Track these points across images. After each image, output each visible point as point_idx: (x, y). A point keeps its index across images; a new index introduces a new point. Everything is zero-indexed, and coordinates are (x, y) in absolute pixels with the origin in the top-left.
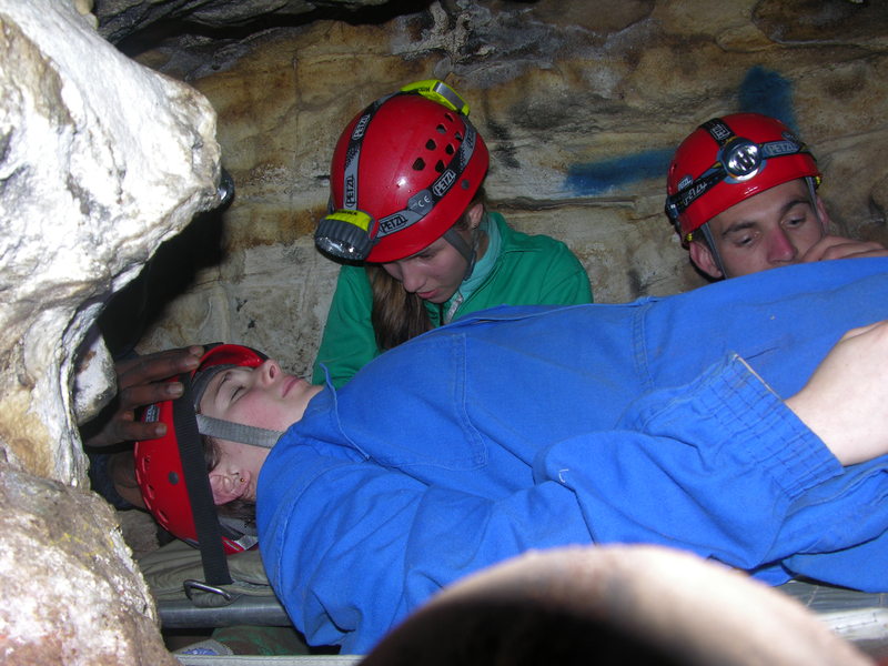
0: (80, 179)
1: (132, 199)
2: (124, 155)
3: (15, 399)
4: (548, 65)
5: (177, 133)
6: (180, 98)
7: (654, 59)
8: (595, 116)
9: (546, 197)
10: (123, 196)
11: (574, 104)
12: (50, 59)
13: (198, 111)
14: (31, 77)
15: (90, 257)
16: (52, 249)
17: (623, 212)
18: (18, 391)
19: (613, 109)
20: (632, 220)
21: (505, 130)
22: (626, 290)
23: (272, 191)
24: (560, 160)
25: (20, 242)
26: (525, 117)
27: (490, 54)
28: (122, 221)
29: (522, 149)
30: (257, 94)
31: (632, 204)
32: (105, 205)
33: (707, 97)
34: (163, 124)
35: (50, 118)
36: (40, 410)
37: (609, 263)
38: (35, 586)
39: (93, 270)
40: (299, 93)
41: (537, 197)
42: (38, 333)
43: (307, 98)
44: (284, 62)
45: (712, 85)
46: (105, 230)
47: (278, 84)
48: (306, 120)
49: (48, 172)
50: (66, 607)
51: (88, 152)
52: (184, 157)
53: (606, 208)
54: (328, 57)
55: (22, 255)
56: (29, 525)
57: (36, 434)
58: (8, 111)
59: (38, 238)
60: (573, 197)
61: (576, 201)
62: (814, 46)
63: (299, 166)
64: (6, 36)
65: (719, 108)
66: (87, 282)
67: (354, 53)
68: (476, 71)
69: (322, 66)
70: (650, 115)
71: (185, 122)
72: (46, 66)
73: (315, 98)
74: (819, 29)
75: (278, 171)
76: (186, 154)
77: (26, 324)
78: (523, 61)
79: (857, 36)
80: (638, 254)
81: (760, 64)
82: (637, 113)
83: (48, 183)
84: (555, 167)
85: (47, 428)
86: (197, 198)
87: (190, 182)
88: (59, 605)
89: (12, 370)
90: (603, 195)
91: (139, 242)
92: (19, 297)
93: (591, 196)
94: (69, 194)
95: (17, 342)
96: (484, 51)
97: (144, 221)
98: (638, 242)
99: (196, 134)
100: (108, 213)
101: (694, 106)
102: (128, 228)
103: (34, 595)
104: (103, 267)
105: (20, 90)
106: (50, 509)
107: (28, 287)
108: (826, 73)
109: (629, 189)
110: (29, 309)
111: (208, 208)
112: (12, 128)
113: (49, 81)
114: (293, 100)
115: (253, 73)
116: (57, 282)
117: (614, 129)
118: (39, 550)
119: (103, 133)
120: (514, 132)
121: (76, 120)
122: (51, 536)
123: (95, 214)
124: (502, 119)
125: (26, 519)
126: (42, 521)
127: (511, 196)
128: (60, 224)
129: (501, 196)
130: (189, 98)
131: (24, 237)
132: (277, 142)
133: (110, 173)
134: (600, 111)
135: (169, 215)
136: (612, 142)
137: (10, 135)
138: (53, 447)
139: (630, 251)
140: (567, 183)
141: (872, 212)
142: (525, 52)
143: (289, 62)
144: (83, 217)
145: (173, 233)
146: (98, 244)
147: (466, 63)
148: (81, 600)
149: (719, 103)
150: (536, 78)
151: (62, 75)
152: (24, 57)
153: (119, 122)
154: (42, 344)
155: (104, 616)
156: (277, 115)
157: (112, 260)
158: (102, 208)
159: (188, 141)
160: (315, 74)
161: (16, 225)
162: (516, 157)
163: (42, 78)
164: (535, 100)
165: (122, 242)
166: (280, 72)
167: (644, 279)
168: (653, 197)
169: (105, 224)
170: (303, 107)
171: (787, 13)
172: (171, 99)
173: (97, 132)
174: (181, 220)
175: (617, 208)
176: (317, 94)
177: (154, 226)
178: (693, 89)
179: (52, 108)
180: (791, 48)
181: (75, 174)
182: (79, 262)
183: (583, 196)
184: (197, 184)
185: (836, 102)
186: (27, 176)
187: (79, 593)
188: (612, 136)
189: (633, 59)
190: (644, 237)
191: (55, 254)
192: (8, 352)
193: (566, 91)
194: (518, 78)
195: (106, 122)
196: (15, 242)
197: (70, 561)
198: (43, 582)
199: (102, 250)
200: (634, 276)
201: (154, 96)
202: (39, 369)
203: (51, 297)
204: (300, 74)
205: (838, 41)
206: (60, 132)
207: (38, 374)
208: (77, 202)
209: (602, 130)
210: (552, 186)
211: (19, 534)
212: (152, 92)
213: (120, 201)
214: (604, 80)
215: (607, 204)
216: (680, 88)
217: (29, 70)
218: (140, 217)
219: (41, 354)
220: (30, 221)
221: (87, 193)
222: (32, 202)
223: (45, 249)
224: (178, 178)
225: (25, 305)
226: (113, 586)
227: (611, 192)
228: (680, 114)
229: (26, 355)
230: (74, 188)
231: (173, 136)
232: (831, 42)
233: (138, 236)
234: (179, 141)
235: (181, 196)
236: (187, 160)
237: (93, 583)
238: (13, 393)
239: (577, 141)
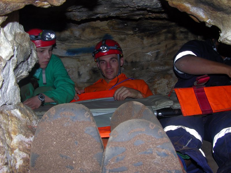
7: (88, 30)
8: (74, 40)
9: (62, 55)
11: (70, 37)
15: (27, 72)
17: (77, 59)
19: (78, 39)
20: (79, 61)
22: (77, 75)
24: (66, 48)
26: (60, 39)
29: (58, 45)
31: (79, 58)
33: (97, 38)
37: (74, 70)
41: (60, 55)
45: (98, 36)
53: (74, 58)
60: (67, 56)
61: (68, 56)
62: (117, 31)
65: (98, 41)
70: (85, 41)
74: (119, 28)
79: (125, 31)
80: (80, 68)
81: (108, 33)
82: (83, 40)
84: (64, 49)
90: (74, 56)
93: (71, 56)
101: (94, 40)
108: (119, 36)
109: (79, 55)
117: (77, 43)
134: (76, 39)
136: (77, 45)
139: (78, 67)
140: (67, 53)
141: (126, 63)
149: (99, 40)
164: (62, 36)
167: (81, 73)
168: (84, 57)
171: (113, 25)
175: (76, 58)
178: (95, 37)
180: (113, 31)
185: (121, 42)
188: (77, 44)
189: (84, 30)
190: (81, 65)
193: (69, 35)
200: (79, 73)
205: (122, 31)
209: (75, 43)
210: (63, 53)
214: (77, 33)
215: (74, 57)
216: (92, 36)
227: (76, 55)
228: (91, 41)
232: (120, 31)
239: (69, 44)
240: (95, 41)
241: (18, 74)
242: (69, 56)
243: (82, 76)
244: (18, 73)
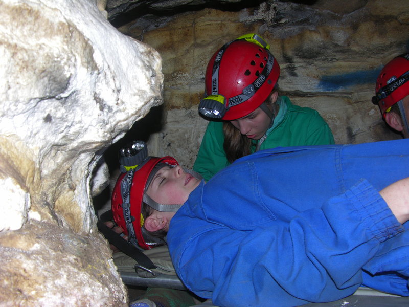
0: (100, 94)
1: (123, 103)
2: (120, 82)
3: (67, 195)
4: (313, 29)
5: (144, 70)
6: (145, 52)
7: (365, 27)
8: (335, 54)
9: (309, 91)
10: (119, 102)
11: (325, 47)
12: (89, 39)
13: (154, 59)
14: (80, 49)
15: (103, 130)
16: (86, 127)
17: (346, 99)
18: (68, 191)
19: (344, 51)
20: (349, 103)
21: (291, 59)
22: (345, 136)
23: (181, 84)
24: (317, 73)
25: (72, 124)
26: (301, 53)
27: (286, 23)
28: (118, 113)
29: (299, 68)
30: (176, 39)
31: (350, 96)
32: (111, 105)
33: (390, 46)
34: (138, 66)
35: (88, 68)
36: (77, 200)
37: (338, 123)
38: (76, 291)
39: (104, 136)
40: (195, 39)
41: (305, 90)
42: (78, 164)
43: (199, 41)
44: (189, 24)
45: (393, 40)
46: (110, 117)
47: (186, 35)
48: (198, 52)
49: (86, 93)
50: (89, 301)
51: (104, 82)
52: (147, 82)
53: (337, 97)
54: (209, 23)
55: (72, 130)
56: (73, 261)
57: (76, 210)
58: (69, 67)
59: (80, 122)
60: (322, 91)
61: (323, 93)
63: (194, 73)
64: (70, 31)
65: (394, 52)
66: (101, 142)
67: (221, 21)
68: (279, 30)
69: (206, 26)
70: (361, 54)
71: (148, 64)
72: (87, 43)
73: (203, 41)
75: (184, 75)
76: (148, 80)
77: (73, 160)
78: (301, 26)
80: (352, 120)
82: (355, 53)
83: (86, 97)
84: (314, 77)
85: (80, 207)
86: (152, 101)
87: (150, 93)
88: (86, 300)
89: (66, 182)
90: (337, 91)
91: (125, 122)
92: (70, 148)
93: (331, 91)
94: (95, 102)
95: (68, 169)
96: (283, 21)
97: (128, 113)
98: (352, 114)
99: (153, 70)
100: (112, 109)
101: (383, 50)
102: (120, 116)
103: (75, 295)
104: (109, 135)
105: (75, 56)
106: (83, 252)
107: (74, 144)
109: (349, 88)
110: (74, 154)
111: (157, 105)
112: (71, 74)
113: (88, 50)
114: (192, 42)
115: (174, 29)
116: (87, 142)
117: (344, 60)
118: (78, 274)
119: (111, 72)
120: (295, 60)
121: (99, 68)
122: (83, 267)
123: (106, 110)
124: (290, 53)
125: (72, 258)
126: (79, 259)
127: (293, 90)
128: (90, 115)
129: (287, 89)
130: (150, 52)
131: (73, 122)
132: (184, 61)
133: (114, 91)
134: (338, 51)
135: (139, 110)
136: (342, 66)
137: (70, 78)
138: (83, 216)
139: (348, 118)
140: (320, 85)
142: (302, 22)
143: (191, 25)
144: (100, 112)
145: (141, 117)
146: (107, 124)
147: (274, 26)
148: (96, 297)
149: (396, 49)
150: (308, 35)
151: (94, 47)
152: (77, 40)
153: (118, 67)
154: (79, 169)
155: (106, 304)
156: (185, 49)
157: (113, 131)
158: (109, 107)
159: (149, 74)
160: (203, 30)
161: (70, 117)
162: (296, 71)
163: (85, 49)
164: (306, 45)
165: (117, 123)
166: (186, 29)
167: (354, 131)
168: (361, 93)
169: (110, 114)
170: (197, 45)
172: (142, 53)
173: (108, 73)
174: (145, 112)
175: (343, 97)
176: (203, 39)
177: (133, 115)
178: (384, 42)
179: (89, 63)
181: (97, 92)
182: (98, 132)
183: (327, 91)
184: (153, 94)
186: (76, 95)
187: (95, 293)
188: (342, 63)
189: (355, 27)
190: (355, 112)
191: (87, 129)
192: (64, 174)
193: (322, 42)
194: (299, 35)
195: (112, 67)
196: (69, 124)
197: (91, 278)
198: (79, 290)
199: (108, 127)
200: (349, 130)
201: (134, 52)
202: (77, 180)
203: (85, 149)
204: (196, 30)
206: (92, 74)
207: (77, 182)
208: (98, 105)
209: (338, 60)
210: (312, 86)
211: (69, 266)
212: (133, 51)
213: (117, 104)
214: (340, 36)
215: (338, 95)
216: (377, 41)
217: (79, 46)
218: (126, 111)
219: (78, 173)
220: (77, 114)
221: (103, 101)
222: (77, 106)
223: (83, 127)
224: (144, 92)
225: (72, 152)
226: (110, 289)
227: (340, 90)
228: (377, 53)
229: (72, 174)
230: (97, 99)
231: (143, 72)
233: (125, 120)
234: (145, 74)
235: (145, 100)
236: (148, 83)
237: (101, 289)
238: (66, 192)
239: (325, 65)
240: (386, 53)
241: (64, 137)
242: (326, 93)
243: (358, 138)
244: (63, 134)
